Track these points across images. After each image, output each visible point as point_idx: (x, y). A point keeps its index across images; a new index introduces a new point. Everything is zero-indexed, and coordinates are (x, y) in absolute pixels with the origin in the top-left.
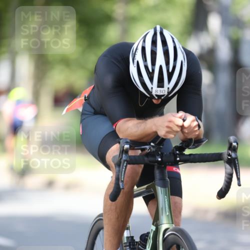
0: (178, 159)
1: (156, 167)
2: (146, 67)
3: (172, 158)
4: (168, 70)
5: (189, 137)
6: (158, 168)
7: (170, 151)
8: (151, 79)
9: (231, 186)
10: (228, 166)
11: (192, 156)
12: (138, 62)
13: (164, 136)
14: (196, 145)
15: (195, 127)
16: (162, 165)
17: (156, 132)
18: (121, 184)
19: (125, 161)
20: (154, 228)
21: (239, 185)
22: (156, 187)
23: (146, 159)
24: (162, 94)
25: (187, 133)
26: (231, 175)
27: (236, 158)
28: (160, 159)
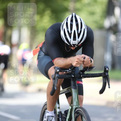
0: (82, 76)
1: (72, 80)
2: (68, 31)
3: (79, 76)
4: (78, 33)
6: (73, 80)
7: (78, 72)
8: (70, 37)
9: (106, 88)
11: (88, 75)
12: (64, 29)
13: (75, 65)
14: (90, 69)
15: (89, 61)
16: (74, 79)
17: (71, 64)
18: (55, 88)
19: (57, 77)
21: (109, 88)
22: (72, 89)
23: (67, 76)
24: (75, 44)
25: (86, 64)
27: (108, 75)
28: (73, 76)
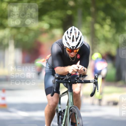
0: (76, 82)
3: (74, 81)
5: (81, 74)
6: (69, 85)
10: (94, 85)
13: (71, 73)
14: (83, 77)
15: (83, 70)
17: (68, 72)
19: (56, 81)
20: (67, 107)
22: (68, 92)
23: (64, 81)
26: (95, 88)
28: (69, 82)
